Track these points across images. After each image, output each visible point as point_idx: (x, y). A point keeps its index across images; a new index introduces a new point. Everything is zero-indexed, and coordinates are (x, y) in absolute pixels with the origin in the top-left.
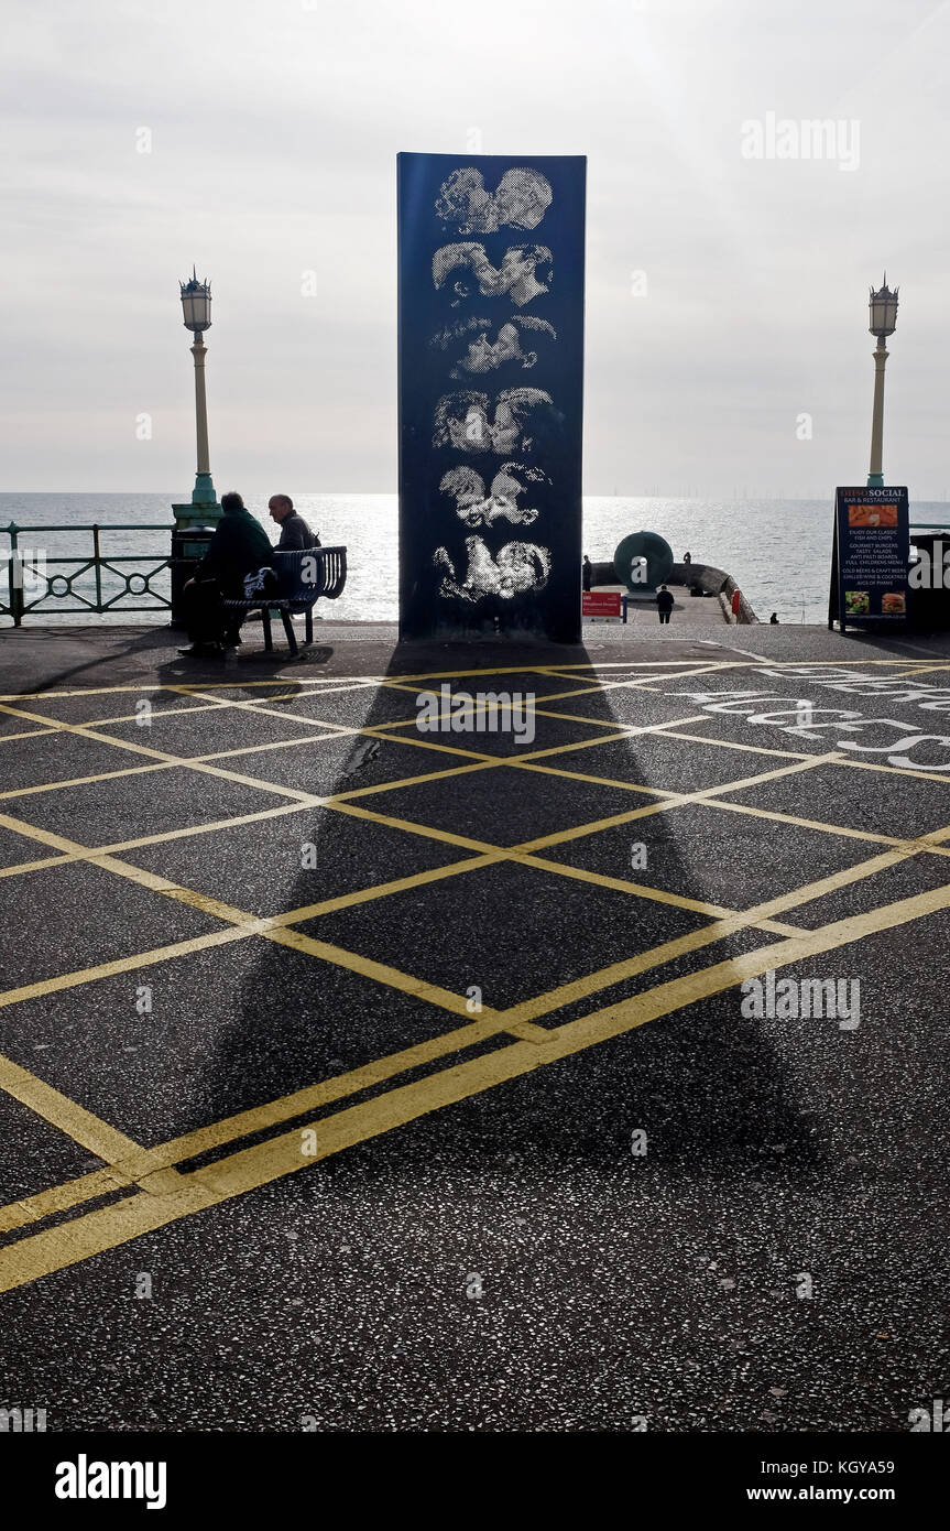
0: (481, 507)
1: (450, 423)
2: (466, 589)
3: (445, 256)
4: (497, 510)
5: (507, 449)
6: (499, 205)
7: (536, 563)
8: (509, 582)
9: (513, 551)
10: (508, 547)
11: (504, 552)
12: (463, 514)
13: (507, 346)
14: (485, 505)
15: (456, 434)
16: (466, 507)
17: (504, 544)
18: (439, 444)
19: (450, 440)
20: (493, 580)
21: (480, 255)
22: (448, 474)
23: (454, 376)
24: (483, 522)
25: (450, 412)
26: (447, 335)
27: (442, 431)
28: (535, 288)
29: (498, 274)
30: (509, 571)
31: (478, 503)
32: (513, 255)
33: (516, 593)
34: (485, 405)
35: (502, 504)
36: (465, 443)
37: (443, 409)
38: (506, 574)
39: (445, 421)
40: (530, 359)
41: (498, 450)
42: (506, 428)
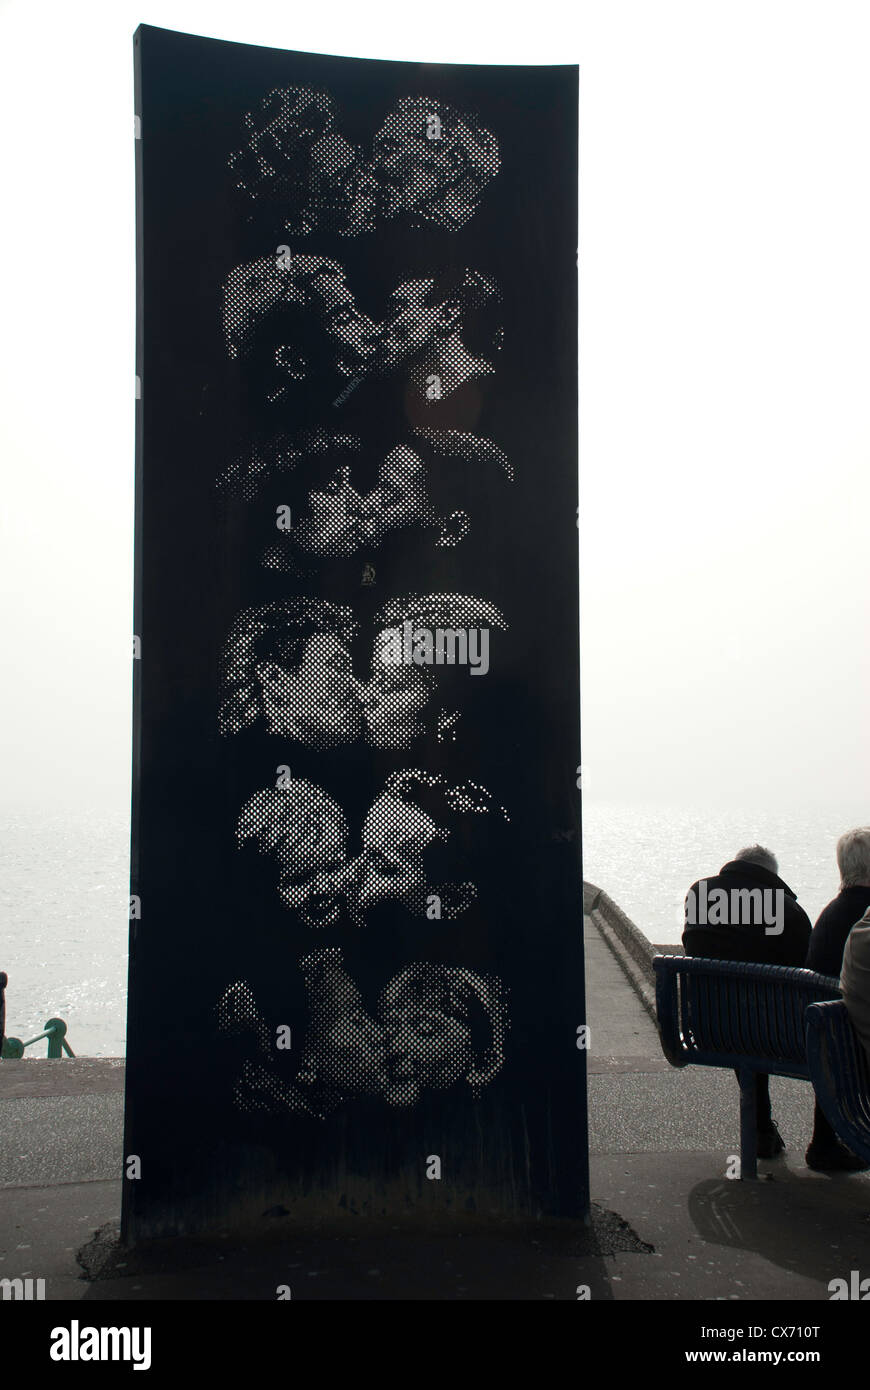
0: (338, 879)
1: (263, 675)
2: (303, 1087)
3: (253, 284)
4: (376, 885)
5: (399, 736)
6: (381, 175)
7: (475, 1017)
8: (406, 1066)
9: (417, 988)
10: (405, 975)
11: (393, 991)
12: (295, 895)
13: (398, 497)
14: (350, 872)
15: (278, 701)
16: (299, 880)
17: (396, 971)
18: (236, 726)
19: (263, 721)
20: (372, 1057)
21: (337, 288)
22: (258, 798)
23: (273, 563)
24: (344, 914)
25: (264, 650)
26: (256, 467)
27: (243, 695)
28: (463, 364)
29: (378, 330)
30: (408, 1040)
31: (332, 867)
32: (413, 290)
33: (424, 1091)
34: (348, 633)
35: (389, 871)
36: (299, 722)
37: (245, 641)
38: (397, 1045)
39: (250, 670)
40: (454, 528)
41: (380, 741)
42: (398, 687)
